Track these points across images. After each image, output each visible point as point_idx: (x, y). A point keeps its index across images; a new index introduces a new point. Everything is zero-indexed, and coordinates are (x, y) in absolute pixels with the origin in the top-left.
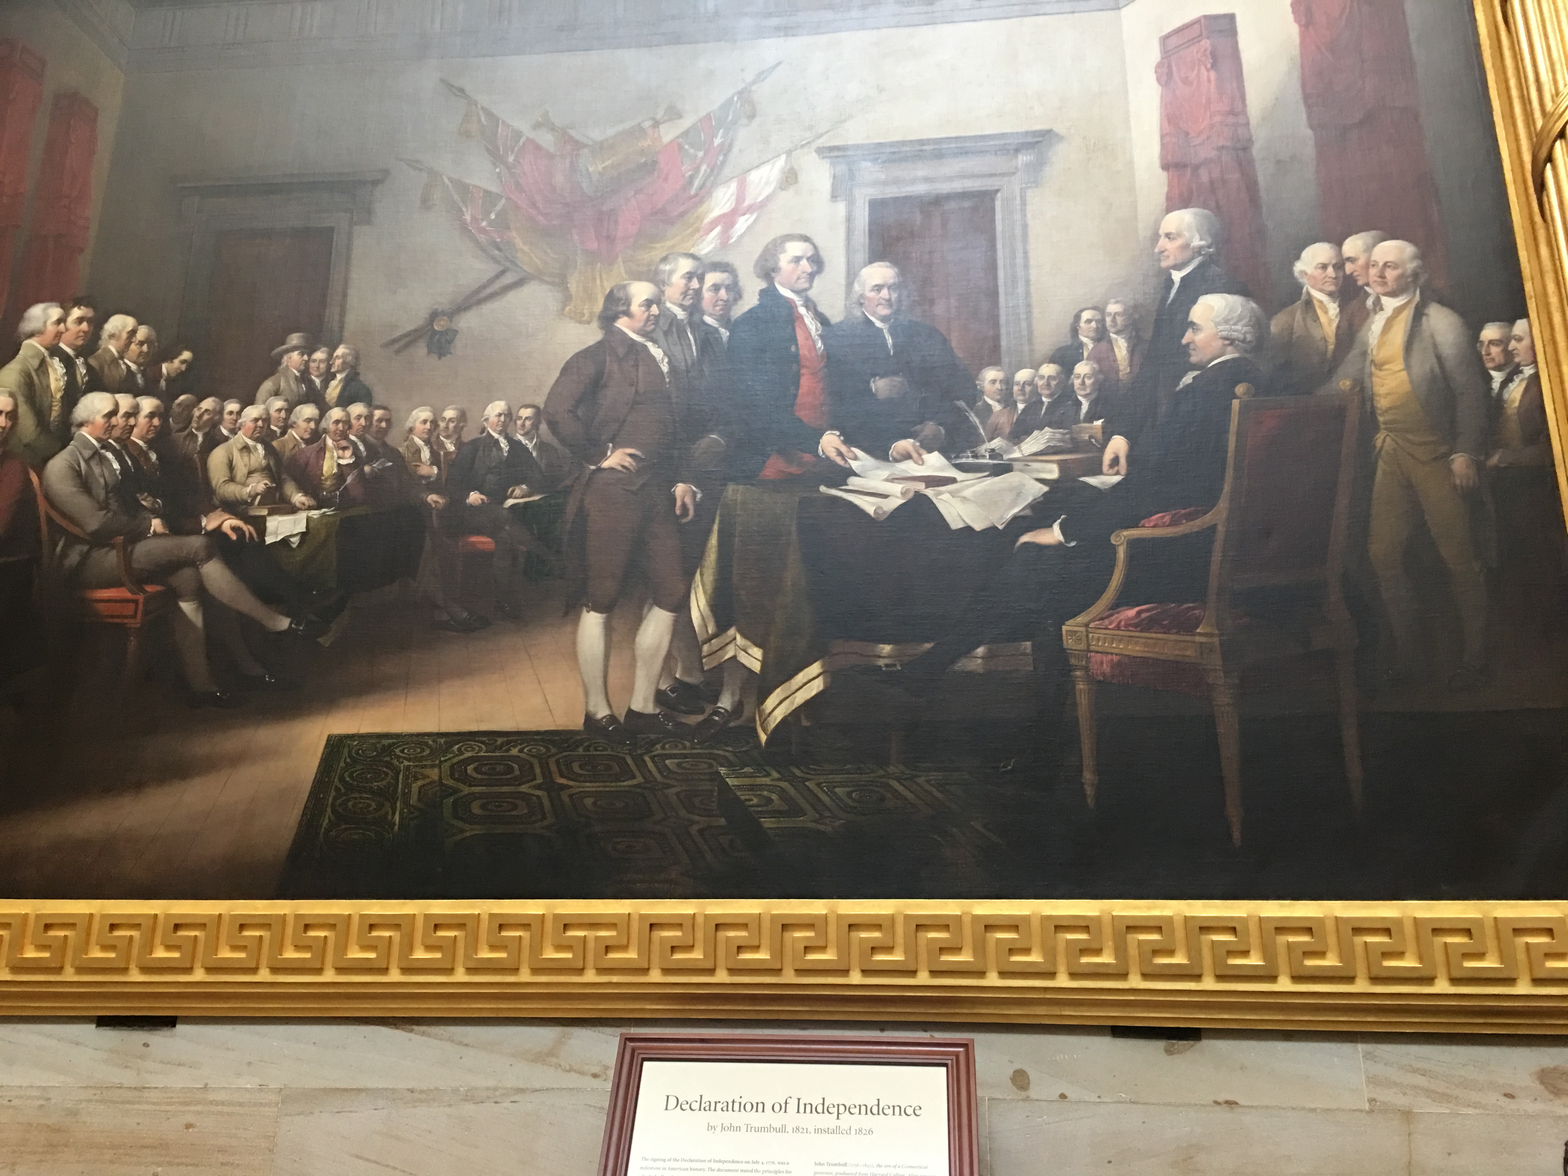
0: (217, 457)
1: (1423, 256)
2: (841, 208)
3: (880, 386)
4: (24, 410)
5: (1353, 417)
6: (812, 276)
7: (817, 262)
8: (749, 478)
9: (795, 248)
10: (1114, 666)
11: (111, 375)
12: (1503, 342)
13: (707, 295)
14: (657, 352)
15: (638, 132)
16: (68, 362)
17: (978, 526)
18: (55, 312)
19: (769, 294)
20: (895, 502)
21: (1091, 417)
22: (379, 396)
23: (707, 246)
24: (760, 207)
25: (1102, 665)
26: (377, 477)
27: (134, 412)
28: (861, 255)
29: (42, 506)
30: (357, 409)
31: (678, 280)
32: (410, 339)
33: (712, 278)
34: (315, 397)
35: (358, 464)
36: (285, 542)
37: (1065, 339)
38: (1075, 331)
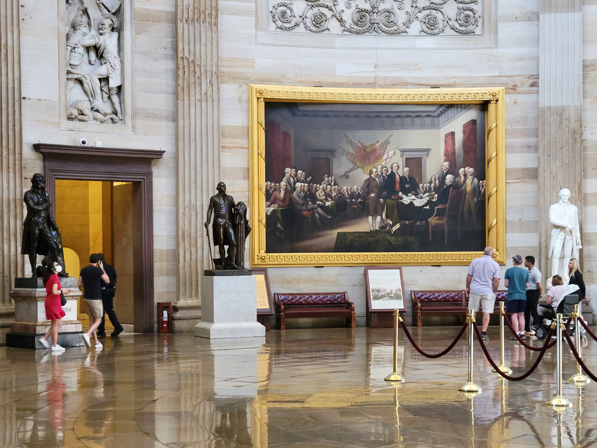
0: (317, 193)
1: (474, 171)
2: (402, 158)
3: (407, 186)
4: (288, 185)
5: (464, 192)
6: (398, 169)
7: (398, 166)
8: (390, 198)
9: (395, 165)
10: (435, 224)
11: (300, 180)
12: (482, 183)
13: (384, 171)
14: (377, 179)
15: (373, 145)
16: (293, 178)
17: (419, 206)
18: (290, 170)
19: (392, 171)
20: (409, 202)
21: (433, 191)
22: (339, 185)
23: (383, 164)
24: (390, 158)
25: (433, 224)
26: (340, 197)
27: (304, 186)
28: (404, 166)
29: (293, 199)
30: (336, 186)
31: (379, 169)
32: (342, 177)
33: (384, 169)
34: (330, 184)
35: (337, 194)
36: (328, 206)
37: (430, 180)
38: (432, 179)
